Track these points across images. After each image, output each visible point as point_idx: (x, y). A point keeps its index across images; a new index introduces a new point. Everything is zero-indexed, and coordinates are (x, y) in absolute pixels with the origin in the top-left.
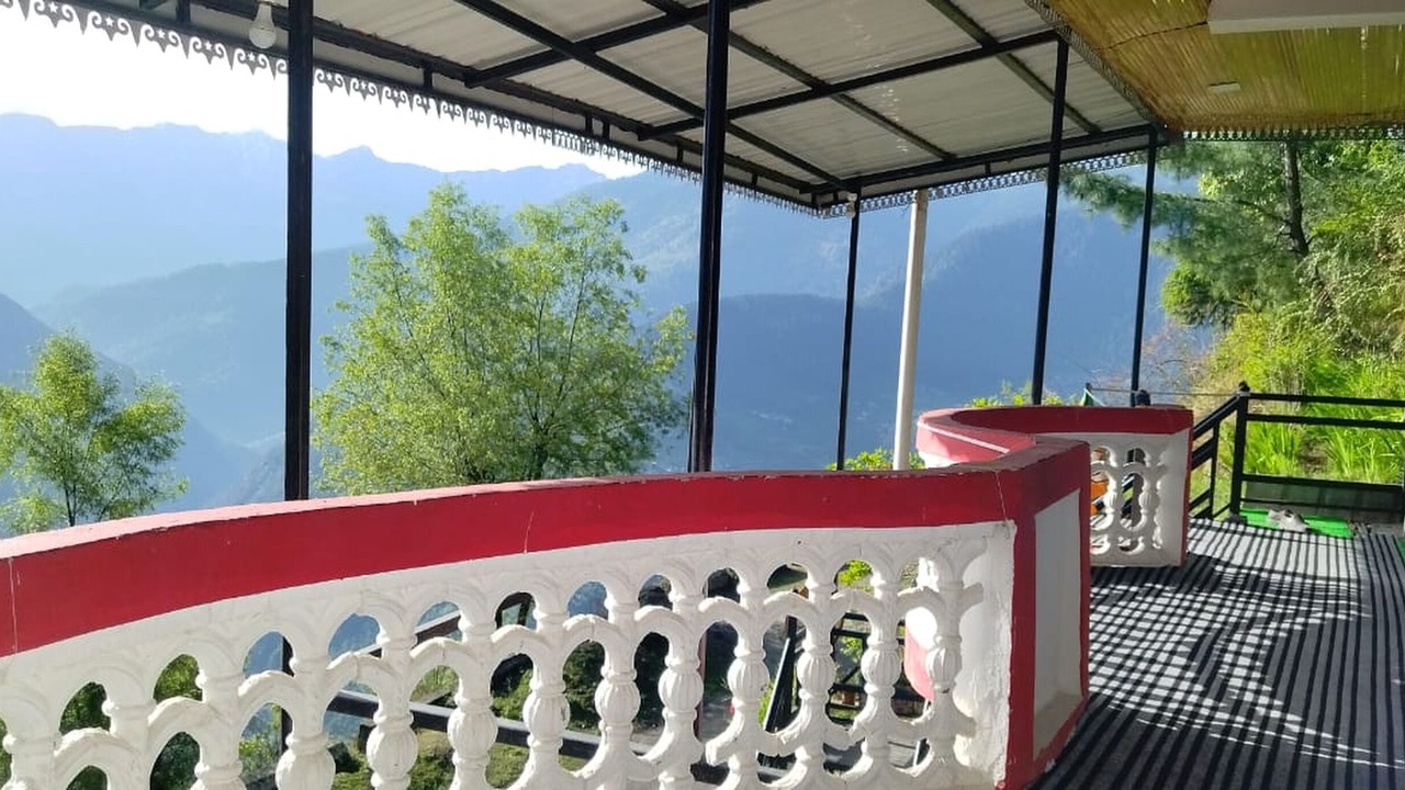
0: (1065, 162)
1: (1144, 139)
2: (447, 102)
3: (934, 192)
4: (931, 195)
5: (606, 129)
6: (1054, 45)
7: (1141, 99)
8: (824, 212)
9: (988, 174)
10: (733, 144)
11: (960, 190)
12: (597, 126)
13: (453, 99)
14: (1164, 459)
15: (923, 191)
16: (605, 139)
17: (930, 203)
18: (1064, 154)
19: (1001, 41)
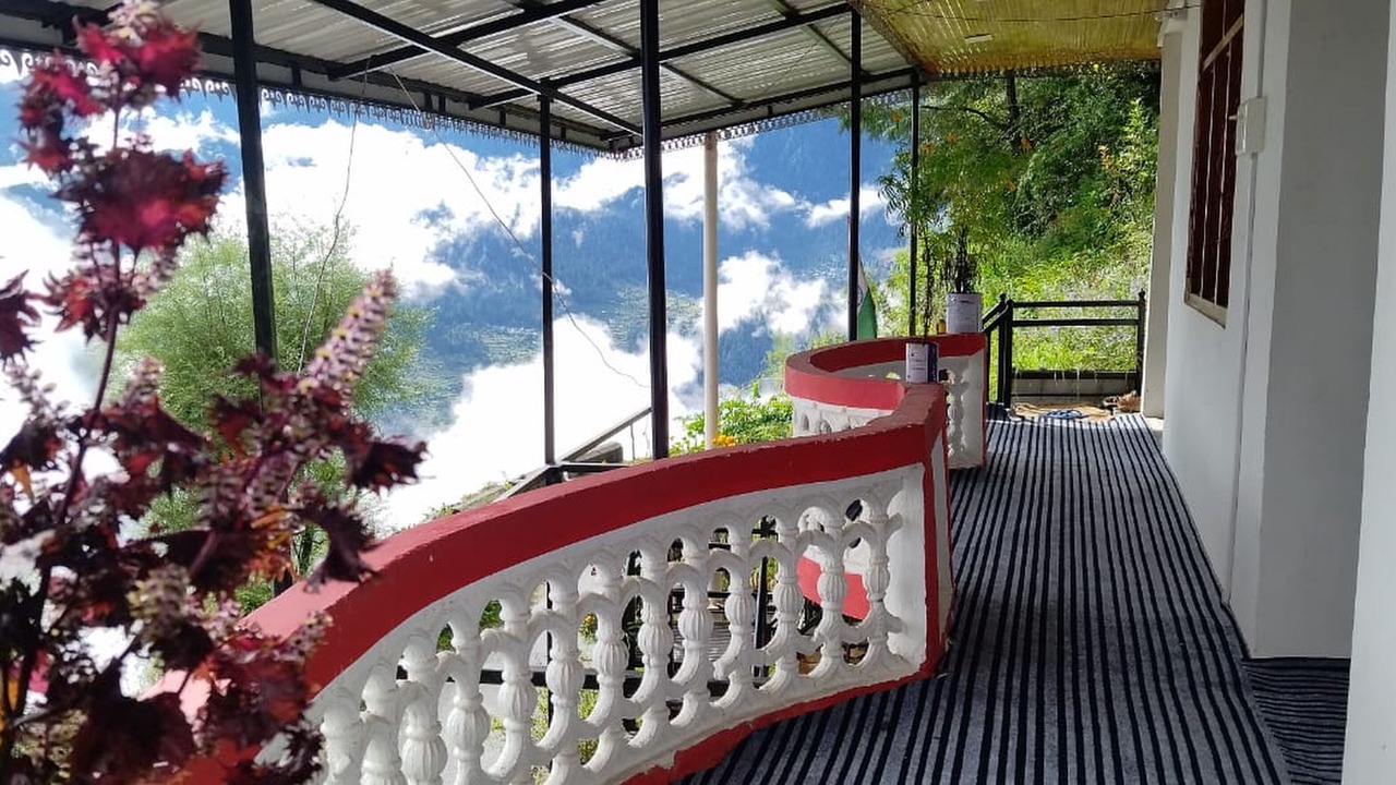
0: (864, 97)
1: (905, 80)
2: (314, 96)
3: (723, 134)
4: (720, 137)
5: (442, 103)
6: (849, 15)
7: (908, 48)
8: (622, 155)
9: (771, 115)
10: (557, 106)
11: (746, 131)
12: (435, 100)
13: (318, 93)
14: (966, 376)
15: (713, 134)
16: (442, 112)
17: (719, 143)
18: (864, 89)
19: (802, 13)
